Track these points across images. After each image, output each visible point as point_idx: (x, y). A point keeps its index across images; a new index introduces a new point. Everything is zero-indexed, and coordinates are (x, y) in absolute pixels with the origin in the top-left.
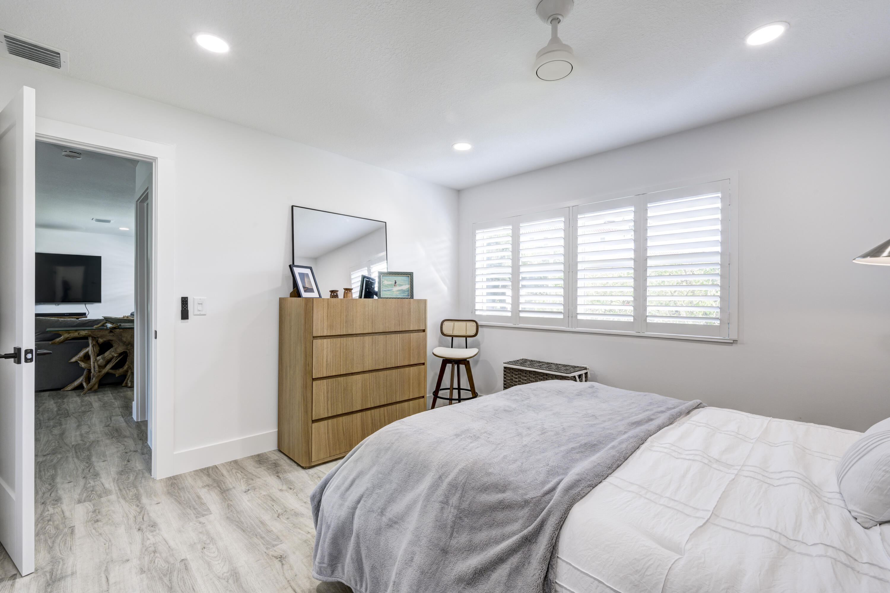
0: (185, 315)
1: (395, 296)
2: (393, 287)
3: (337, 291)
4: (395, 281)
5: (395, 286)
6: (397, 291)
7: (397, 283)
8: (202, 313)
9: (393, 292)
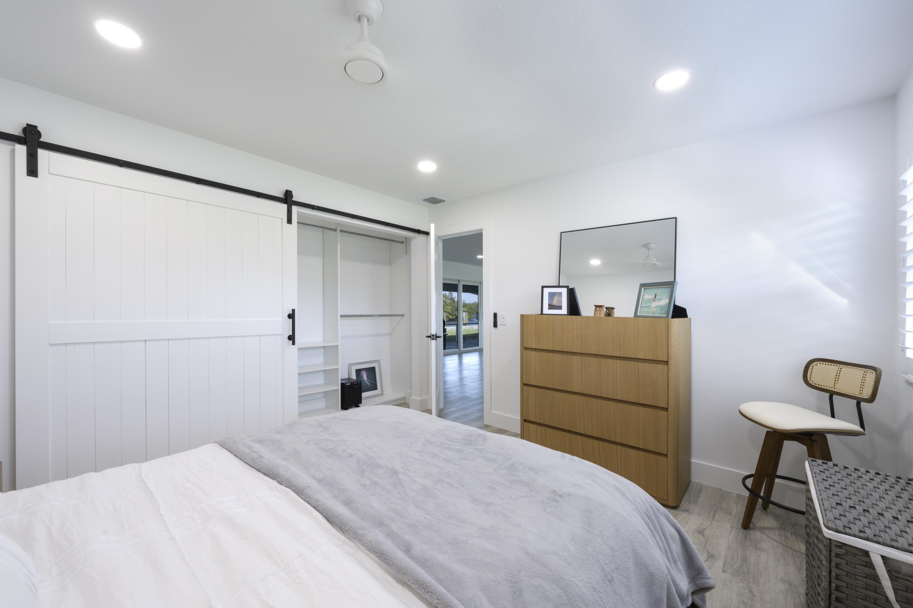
0: (495, 325)
1: (653, 314)
2: (651, 303)
3: (613, 309)
4: (656, 294)
5: (654, 301)
6: (655, 307)
7: (656, 297)
8: (504, 324)
9: (651, 308)
